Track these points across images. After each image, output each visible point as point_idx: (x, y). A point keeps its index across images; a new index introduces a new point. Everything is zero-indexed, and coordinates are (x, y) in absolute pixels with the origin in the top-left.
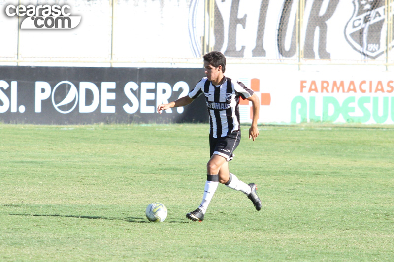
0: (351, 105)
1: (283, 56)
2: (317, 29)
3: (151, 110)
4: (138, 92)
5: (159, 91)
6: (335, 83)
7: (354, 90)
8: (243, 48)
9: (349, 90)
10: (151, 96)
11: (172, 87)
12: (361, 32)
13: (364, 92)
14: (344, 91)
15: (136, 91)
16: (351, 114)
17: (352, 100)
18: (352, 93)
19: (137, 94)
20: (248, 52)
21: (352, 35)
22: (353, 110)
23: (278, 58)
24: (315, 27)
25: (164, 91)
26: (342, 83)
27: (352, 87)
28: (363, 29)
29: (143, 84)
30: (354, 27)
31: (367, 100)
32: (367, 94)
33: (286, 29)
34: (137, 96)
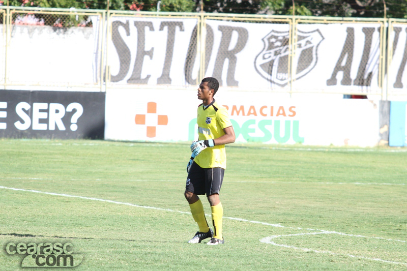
0: (251, 127)
1: (189, 83)
2: (227, 61)
3: (43, 127)
4: (30, 111)
5: (52, 111)
6: (234, 108)
7: (255, 114)
8: (148, 77)
9: (249, 113)
10: (44, 115)
11: (66, 108)
12: (271, 64)
13: (265, 115)
14: (244, 114)
15: (28, 110)
16: (251, 135)
17: (253, 122)
18: (252, 116)
19: (30, 113)
20: (153, 81)
21: (262, 66)
22: (253, 131)
23: (184, 84)
24: (224, 60)
25: (57, 111)
26: (242, 108)
27: (252, 111)
28: (273, 61)
29: (35, 105)
30: (264, 58)
31: (269, 122)
32: (269, 117)
33: (194, 61)
34: (29, 114)
